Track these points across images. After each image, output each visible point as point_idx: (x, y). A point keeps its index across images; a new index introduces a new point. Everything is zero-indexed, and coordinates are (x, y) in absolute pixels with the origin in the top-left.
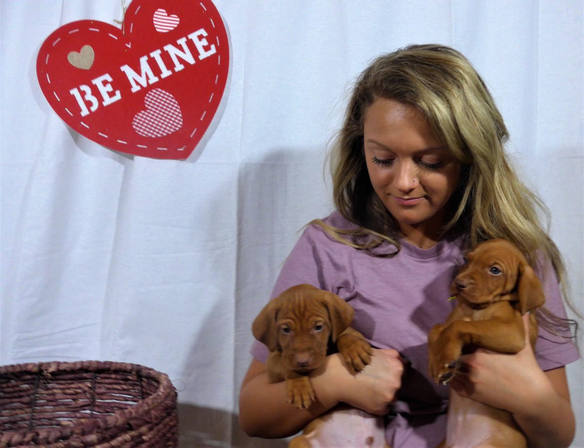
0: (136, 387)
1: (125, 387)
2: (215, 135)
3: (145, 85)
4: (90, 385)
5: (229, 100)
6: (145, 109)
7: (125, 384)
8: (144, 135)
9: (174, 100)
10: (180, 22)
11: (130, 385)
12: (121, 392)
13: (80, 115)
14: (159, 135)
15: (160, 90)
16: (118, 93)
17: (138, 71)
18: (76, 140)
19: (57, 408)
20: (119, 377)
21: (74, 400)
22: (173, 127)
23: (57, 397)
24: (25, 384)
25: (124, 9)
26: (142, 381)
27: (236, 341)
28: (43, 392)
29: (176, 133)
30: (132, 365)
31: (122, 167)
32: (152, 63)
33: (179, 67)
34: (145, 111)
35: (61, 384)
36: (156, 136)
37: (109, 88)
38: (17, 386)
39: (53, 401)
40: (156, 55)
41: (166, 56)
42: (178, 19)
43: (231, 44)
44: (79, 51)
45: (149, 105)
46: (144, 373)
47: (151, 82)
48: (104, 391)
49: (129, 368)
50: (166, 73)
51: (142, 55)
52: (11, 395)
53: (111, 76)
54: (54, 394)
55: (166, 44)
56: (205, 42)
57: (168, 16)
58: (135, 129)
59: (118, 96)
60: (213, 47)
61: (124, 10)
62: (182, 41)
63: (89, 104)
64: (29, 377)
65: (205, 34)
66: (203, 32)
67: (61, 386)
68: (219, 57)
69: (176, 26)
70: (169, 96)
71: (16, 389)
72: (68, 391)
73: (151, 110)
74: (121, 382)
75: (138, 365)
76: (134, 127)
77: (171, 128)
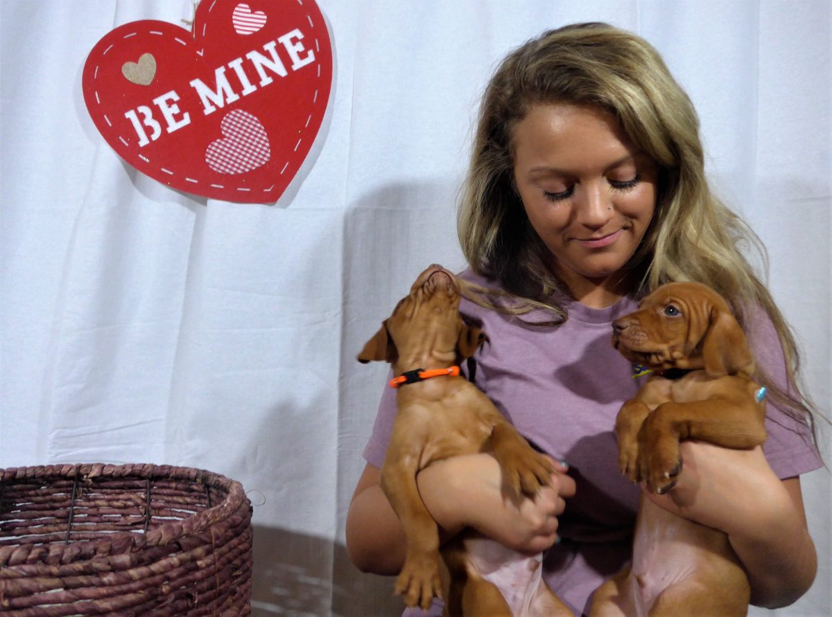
0: (203, 501)
1: (188, 500)
2: (313, 172)
3: (221, 105)
4: (143, 496)
5: (332, 125)
6: (222, 137)
7: (189, 496)
8: (220, 172)
9: (259, 125)
10: (267, 20)
11: (195, 497)
12: (183, 506)
13: (138, 145)
14: (240, 172)
15: (241, 111)
16: (186, 115)
17: (212, 86)
18: (134, 179)
19: (101, 525)
20: (180, 486)
21: (123, 515)
22: (258, 160)
23: (101, 511)
24: (60, 492)
25: (195, 4)
26: (209, 492)
27: (340, 447)
28: (83, 504)
29: (261, 169)
30: (198, 470)
31: (193, 216)
32: (231, 75)
33: (266, 81)
34: (222, 139)
35: (107, 494)
36: (235, 172)
37: (175, 109)
38: (49, 494)
39: (96, 515)
40: (236, 64)
41: (249, 67)
42: (265, 17)
43: (335, 49)
44: (136, 61)
45: (226, 132)
46: (212, 481)
47: (229, 101)
48: (163, 504)
49: (193, 474)
50: (249, 89)
51: (219, 66)
52: (42, 506)
53: (178, 93)
54: (96, 507)
55: (249, 51)
56: (300, 47)
57: (253, 12)
58: (208, 164)
59: (187, 120)
60: (311, 53)
61: (195, 7)
62: (270, 47)
63: (149, 131)
64: (64, 482)
65: (300, 35)
66: (297, 33)
67: (106, 497)
68: (319, 66)
69: (262, 26)
70: (252, 119)
71: (48, 497)
72: (115, 503)
73: (229, 138)
74: (184, 493)
75: (205, 471)
76: (207, 160)
77: (255, 161)
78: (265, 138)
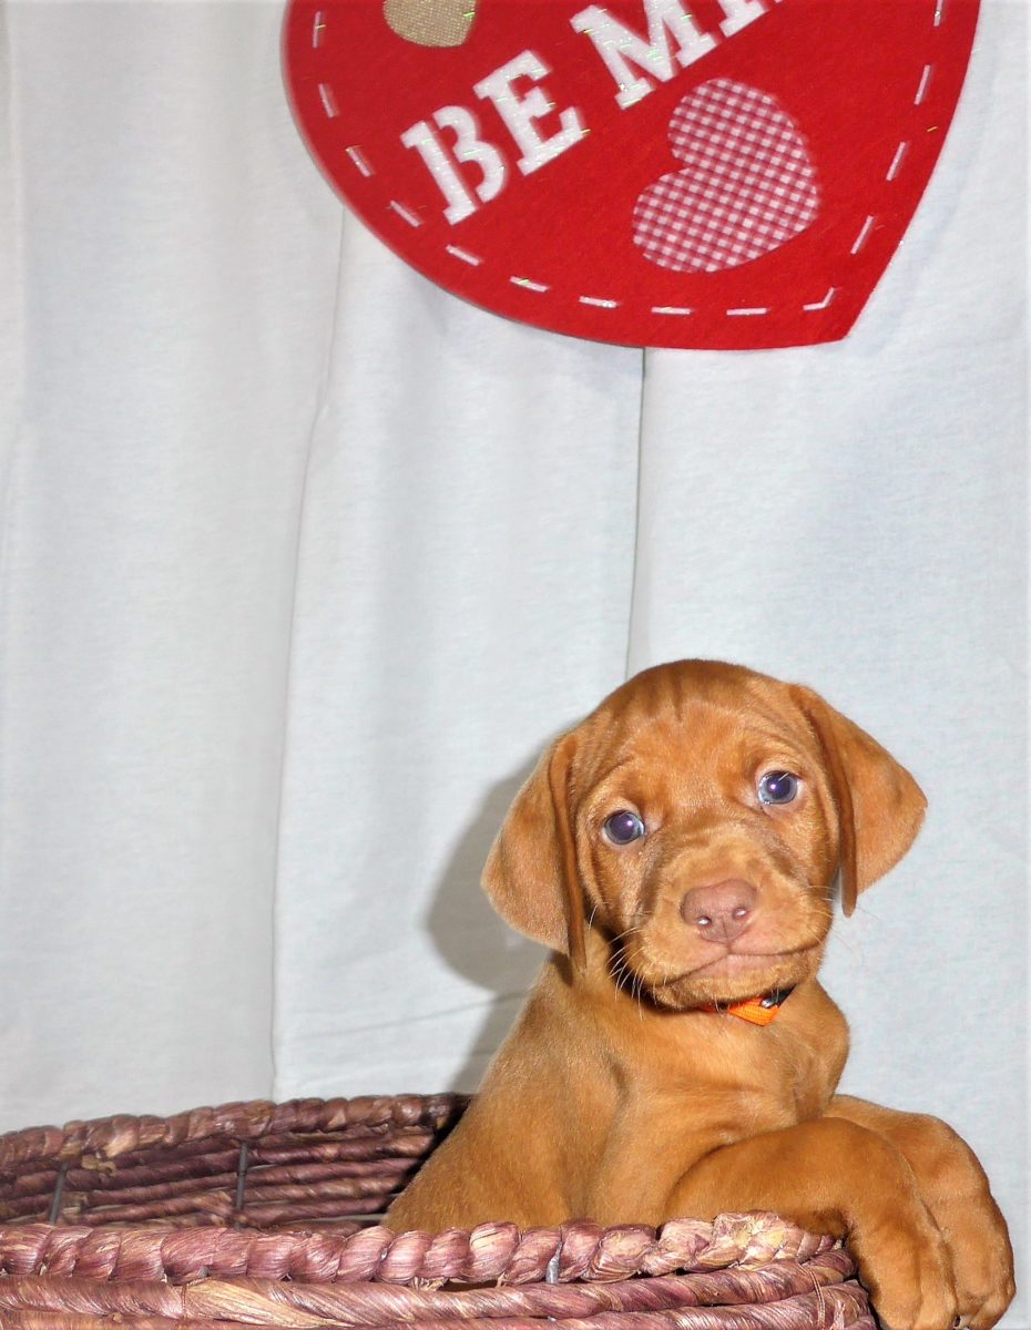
3: (666, 73)
6: (676, 167)
8: (677, 268)
9: (778, 117)
13: (446, 221)
14: (733, 261)
15: (723, 83)
16: (571, 117)
17: (638, 22)
22: (784, 222)
36: (721, 264)
37: (539, 104)
45: (686, 149)
47: (688, 58)
50: (741, 14)
58: (642, 249)
59: (573, 130)
70: (758, 103)
73: (696, 167)
76: (638, 240)
77: (775, 224)
78: (797, 154)
